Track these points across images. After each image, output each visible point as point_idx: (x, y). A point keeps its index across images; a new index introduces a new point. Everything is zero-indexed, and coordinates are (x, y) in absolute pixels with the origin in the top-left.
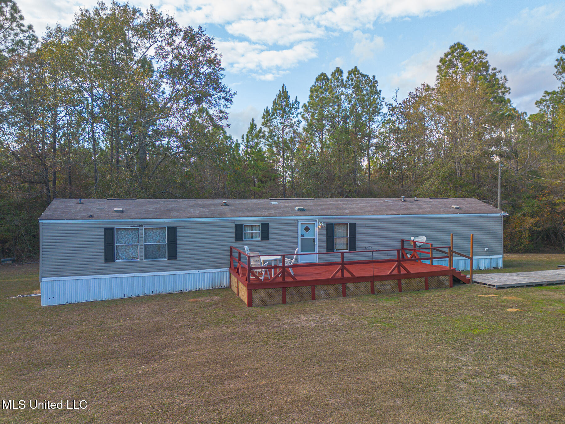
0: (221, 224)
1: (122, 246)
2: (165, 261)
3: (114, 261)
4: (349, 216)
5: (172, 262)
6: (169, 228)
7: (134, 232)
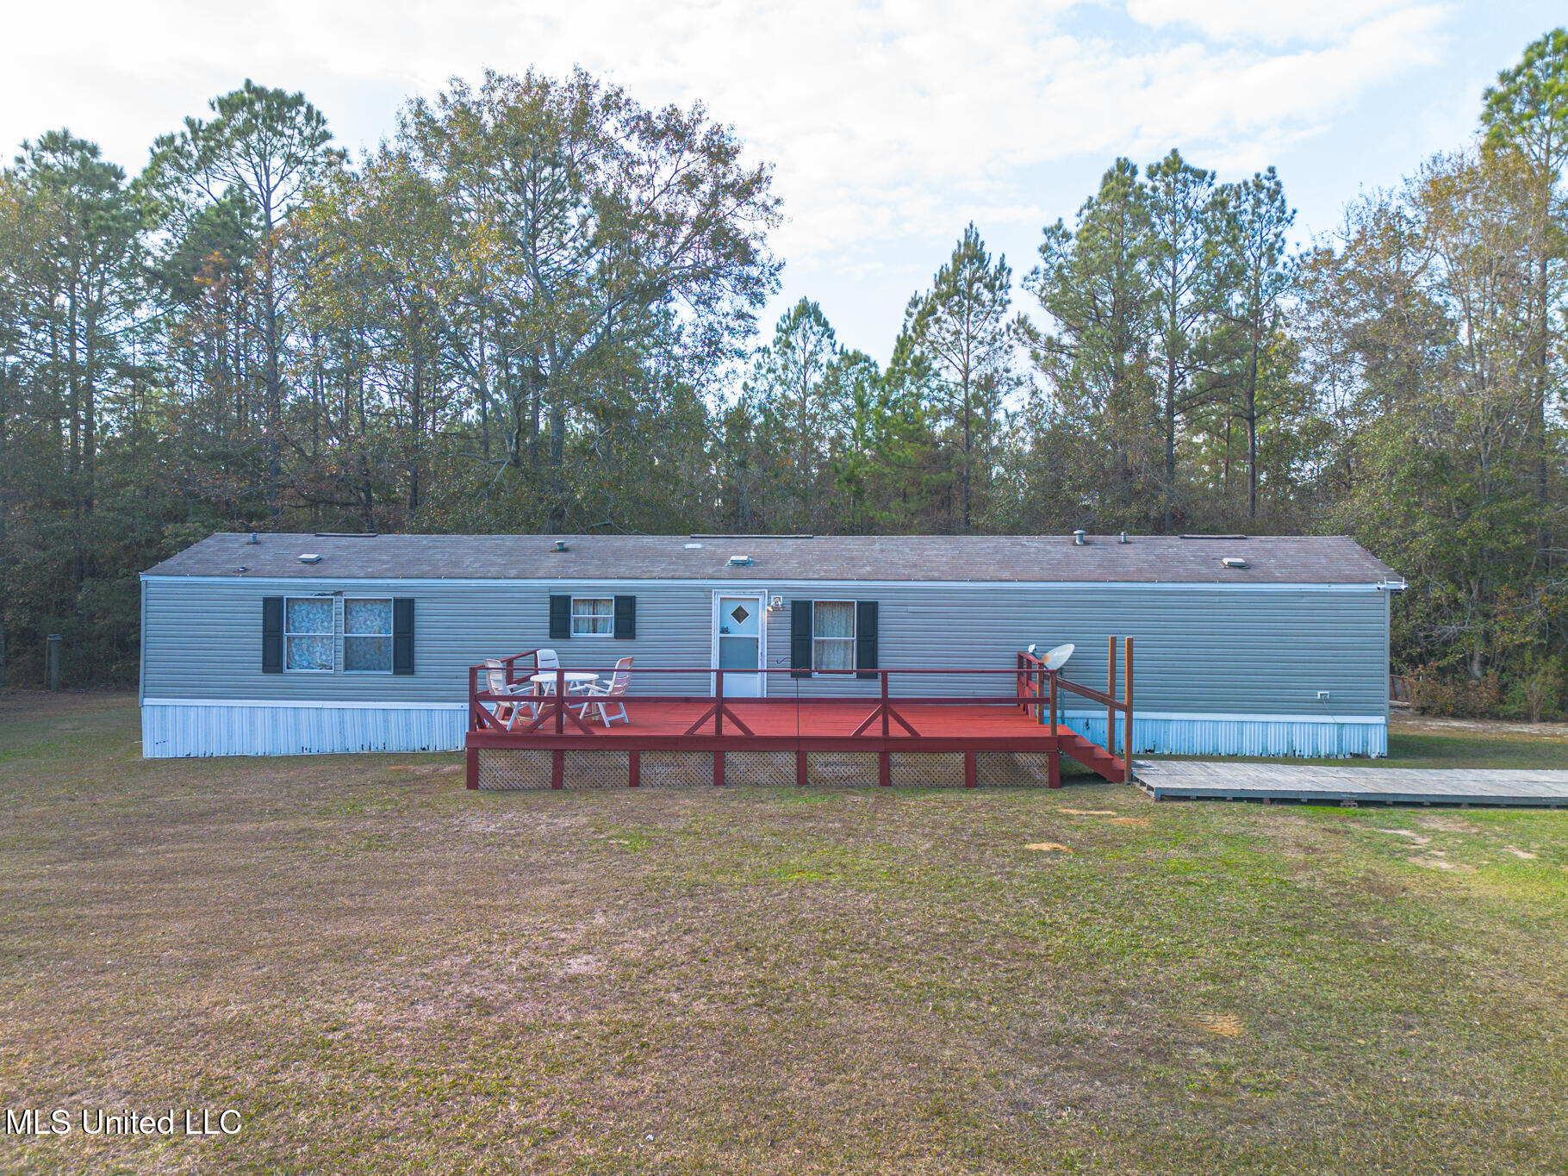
0: (517, 595)
1: (301, 638)
2: (386, 677)
3: (280, 671)
4: (857, 583)
5: (404, 680)
6: (396, 600)
7: (326, 607)
